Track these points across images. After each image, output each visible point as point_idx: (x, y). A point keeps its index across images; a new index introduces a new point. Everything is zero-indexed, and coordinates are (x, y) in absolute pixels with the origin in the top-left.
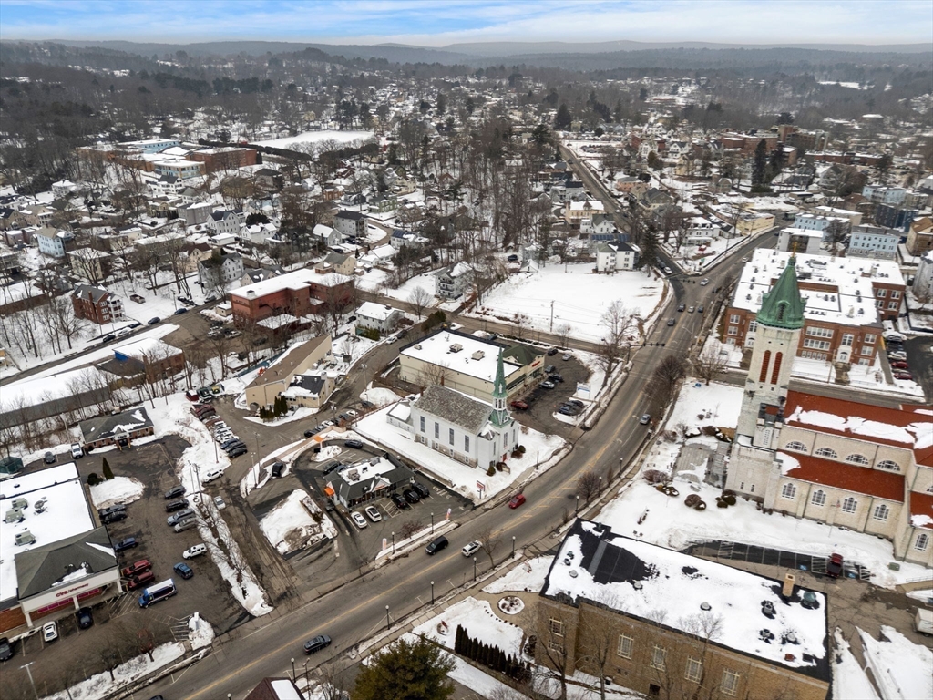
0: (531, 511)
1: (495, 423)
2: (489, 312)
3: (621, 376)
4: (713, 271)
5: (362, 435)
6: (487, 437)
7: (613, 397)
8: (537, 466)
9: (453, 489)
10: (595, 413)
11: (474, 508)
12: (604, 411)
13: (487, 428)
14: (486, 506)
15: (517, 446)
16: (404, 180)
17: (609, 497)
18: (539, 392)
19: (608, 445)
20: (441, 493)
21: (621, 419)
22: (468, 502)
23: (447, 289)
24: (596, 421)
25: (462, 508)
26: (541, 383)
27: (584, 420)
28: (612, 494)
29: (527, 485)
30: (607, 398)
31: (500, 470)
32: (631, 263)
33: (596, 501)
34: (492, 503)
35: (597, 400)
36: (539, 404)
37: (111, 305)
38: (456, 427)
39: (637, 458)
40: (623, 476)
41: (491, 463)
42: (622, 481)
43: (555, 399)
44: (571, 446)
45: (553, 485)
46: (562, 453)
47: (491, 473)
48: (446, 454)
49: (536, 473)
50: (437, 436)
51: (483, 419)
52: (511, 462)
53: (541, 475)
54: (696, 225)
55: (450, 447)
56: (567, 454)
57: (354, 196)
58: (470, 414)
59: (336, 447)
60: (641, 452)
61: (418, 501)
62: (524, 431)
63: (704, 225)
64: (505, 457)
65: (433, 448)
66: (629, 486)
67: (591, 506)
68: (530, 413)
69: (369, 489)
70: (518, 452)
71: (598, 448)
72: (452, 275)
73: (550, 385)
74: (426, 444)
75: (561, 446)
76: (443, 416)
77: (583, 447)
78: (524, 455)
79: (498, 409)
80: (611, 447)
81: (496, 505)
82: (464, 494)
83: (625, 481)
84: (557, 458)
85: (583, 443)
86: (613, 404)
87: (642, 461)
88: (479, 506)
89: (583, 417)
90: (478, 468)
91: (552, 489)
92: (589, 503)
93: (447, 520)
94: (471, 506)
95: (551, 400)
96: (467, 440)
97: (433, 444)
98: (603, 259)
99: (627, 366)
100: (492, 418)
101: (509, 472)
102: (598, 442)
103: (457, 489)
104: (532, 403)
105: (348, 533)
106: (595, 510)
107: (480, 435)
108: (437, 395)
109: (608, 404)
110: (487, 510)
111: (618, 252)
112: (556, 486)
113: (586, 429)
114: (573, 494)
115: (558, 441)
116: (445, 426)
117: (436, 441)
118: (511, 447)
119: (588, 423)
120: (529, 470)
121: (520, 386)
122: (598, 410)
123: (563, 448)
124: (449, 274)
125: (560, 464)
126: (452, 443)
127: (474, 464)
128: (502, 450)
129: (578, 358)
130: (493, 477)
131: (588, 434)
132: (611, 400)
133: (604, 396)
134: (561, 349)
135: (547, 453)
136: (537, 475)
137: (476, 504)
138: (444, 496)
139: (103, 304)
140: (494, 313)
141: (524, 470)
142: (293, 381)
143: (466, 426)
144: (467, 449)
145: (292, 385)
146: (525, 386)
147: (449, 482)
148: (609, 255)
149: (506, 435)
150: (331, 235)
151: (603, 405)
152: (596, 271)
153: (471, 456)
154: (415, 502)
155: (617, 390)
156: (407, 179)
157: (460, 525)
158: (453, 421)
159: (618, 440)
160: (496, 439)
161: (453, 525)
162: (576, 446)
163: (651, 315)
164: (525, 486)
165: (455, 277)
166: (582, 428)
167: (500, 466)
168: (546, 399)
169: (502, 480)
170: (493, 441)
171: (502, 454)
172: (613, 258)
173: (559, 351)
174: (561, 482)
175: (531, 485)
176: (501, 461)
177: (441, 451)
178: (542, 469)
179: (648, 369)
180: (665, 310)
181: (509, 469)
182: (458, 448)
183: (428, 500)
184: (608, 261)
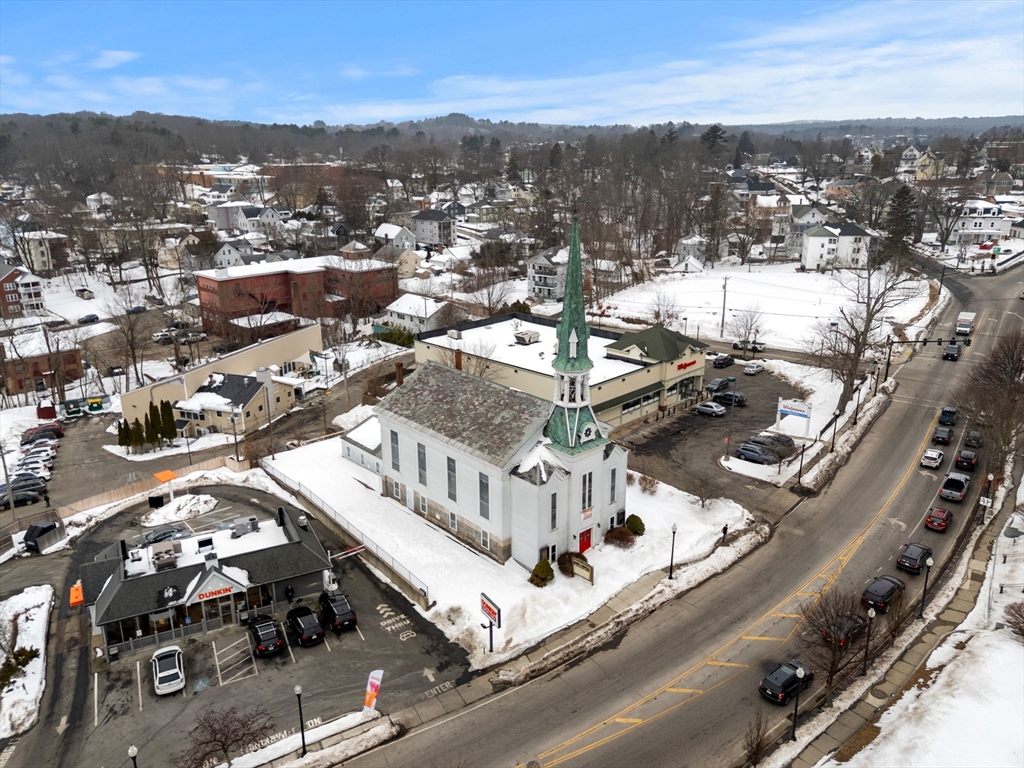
0: (638, 704)
1: (559, 442)
2: (610, 312)
3: (875, 400)
4: (1014, 272)
5: (274, 478)
6: (531, 476)
7: (864, 435)
8: (670, 570)
9: (427, 615)
10: (824, 462)
11: (467, 677)
12: (847, 459)
13: (537, 455)
14: (504, 675)
15: (621, 514)
16: (521, 191)
17: (898, 678)
18: (694, 421)
19: (868, 533)
20: (390, 621)
21: (891, 479)
22: (451, 657)
23: (546, 285)
24: (828, 478)
25: (429, 674)
26: (698, 406)
27: (800, 474)
28: (905, 670)
29: (639, 618)
30: (852, 435)
31: (568, 571)
32: (863, 257)
33: (859, 689)
34: (524, 666)
35: (828, 436)
36: (691, 442)
37: (21, 290)
38: (459, 451)
39: (962, 569)
40: (930, 615)
41: (544, 551)
42: (930, 628)
43: (729, 434)
44: (766, 529)
45: (715, 627)
46: (743, 544)
47: (541, 577)
48: (442, 525)
49: (668, 589)
50: (422, 480)
51: (528, 431)
52: (603, 556)
53: (680, 596)
54: (973, 210)
55: (449, 506)
56: (757, 546)
57: (449, 203)
58: (497, 421)
59: (207, 497)
60: (967, 554)
61: (319, 641)
62: (648, 487)
63: (987, 211)
64: (585, 540)
65: (417, 511)
66: (961, 646)
67: (843, 703)
68: (666, 456)
69: (178, 595)
70: (626, 530)
71: (843, 537)
72: (554, 259)
73: (718, 408)
74: (403, 501)
75: (741, 526)
76: (433, 426)
77: (798, 532)
78: (639, 540)
79: (566, 404)
80: (878, 537)
81: (534, 675)
82: (451, 632)
83: (938, 629)
84: (728, 554)
85: (800, 523)
86: (867, 447)
87: (979, 578)
88: (485, 671)
89: (795, 467)
90: (510, 563)
91: (713, 637)
92: (834, 692)
93: (370, 711)
94: (457, 671)
95: (718, 434)
96: (484, 487)
97: (416, 499)
98: (814, 248)
99: (886, 384)
100: (552, 428)
101: (591, 579)
102: (841, 522)
103: (438, 615)
104: (674, 439)
105: (63, 724)
106: (855, 721)
107: (514, 471)
108: (432, 381)
109: (854, 447)
110: (506, 685)
111: (841, 238)
112: (725, 629)
113: (806, 493)
114: (780, 658)
115: (731, 514)
116: (440, 449)
117: (423, 491)
118: (601, 515)
119: (808, 479)
120: (649, 579)
121: (650, 408)
122: (830, 456)
123: (745, 532)
124: (549, 258)
125: (738, 569)
126: (452, 496)
127: (502, 553)
128: (575, 521)
129: (776, 372)
130: (547, 590)
131: (810, 505)
132: (860, 440)
133: (842, 431)
134: (740, 358)
135: (704, 538)
136: (669, 594)
137: (476, 665)
138: (396, 633)
139: (8, 286)
140: (618, 312)
141: (634, 576)
142: (206, 383)
143: (482, 448)
144: (484, 512)
145: (202, 389)
146: (662, 408)
147: (422, 595)
148: (826, 240)
149: (587, 480)
150: (399, 237)
151: (842, 446)
152: (803, 269)
153: (493, 528)
154: (309, 644)
155: (870, 424)
156: (525, 189)
157: (403, 731)
158: (453, 437)
159: (893, 521)
160: (556, 483)
161: (382, 730)
162: (781, 528)
163: (918, 318)
164: (630, 623)
165: (558, 264)
166: (792, 490)
167: (569, 562)
168: (708, 433)
169: (566, 600)
170: (548, 489)
171: (578, 530)
172: (833, 246)
173: (737, 361)
174: (740, 619)
175: (651, 622)
176: (575, 548)
177: (431, 519)
178: (684, 579)
179: (934, 390)
180: (941, 314)
181: (591, 570)
182: (466, 508)
183: (348, 642)
184: (824, 251)
